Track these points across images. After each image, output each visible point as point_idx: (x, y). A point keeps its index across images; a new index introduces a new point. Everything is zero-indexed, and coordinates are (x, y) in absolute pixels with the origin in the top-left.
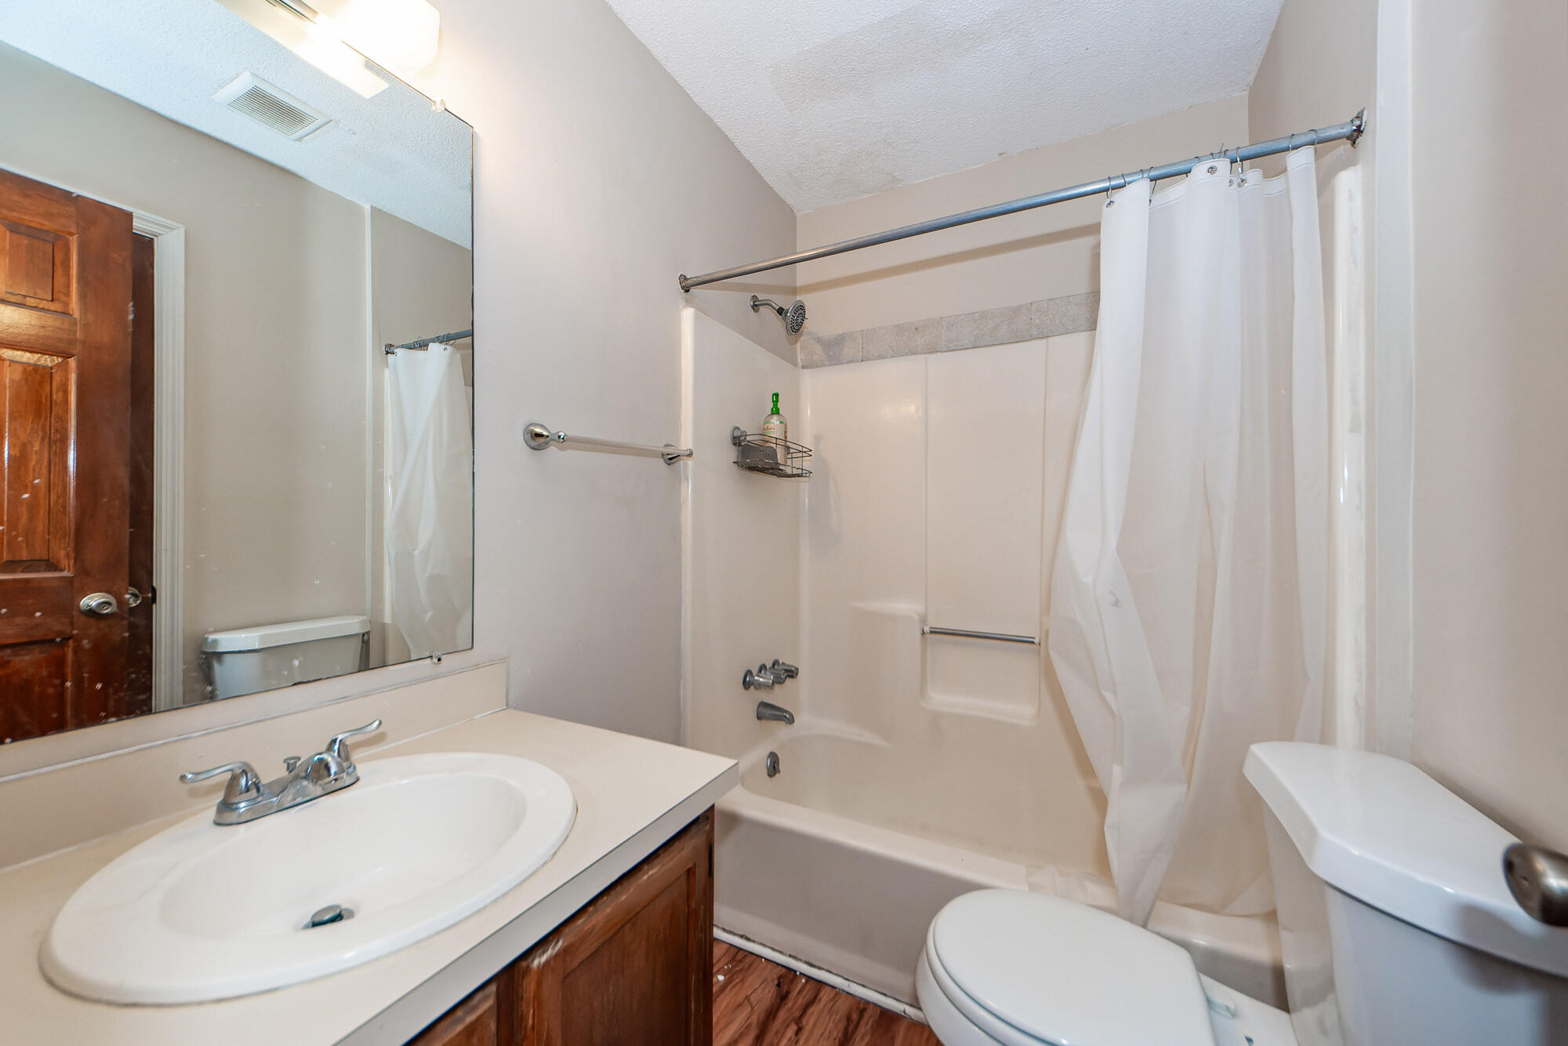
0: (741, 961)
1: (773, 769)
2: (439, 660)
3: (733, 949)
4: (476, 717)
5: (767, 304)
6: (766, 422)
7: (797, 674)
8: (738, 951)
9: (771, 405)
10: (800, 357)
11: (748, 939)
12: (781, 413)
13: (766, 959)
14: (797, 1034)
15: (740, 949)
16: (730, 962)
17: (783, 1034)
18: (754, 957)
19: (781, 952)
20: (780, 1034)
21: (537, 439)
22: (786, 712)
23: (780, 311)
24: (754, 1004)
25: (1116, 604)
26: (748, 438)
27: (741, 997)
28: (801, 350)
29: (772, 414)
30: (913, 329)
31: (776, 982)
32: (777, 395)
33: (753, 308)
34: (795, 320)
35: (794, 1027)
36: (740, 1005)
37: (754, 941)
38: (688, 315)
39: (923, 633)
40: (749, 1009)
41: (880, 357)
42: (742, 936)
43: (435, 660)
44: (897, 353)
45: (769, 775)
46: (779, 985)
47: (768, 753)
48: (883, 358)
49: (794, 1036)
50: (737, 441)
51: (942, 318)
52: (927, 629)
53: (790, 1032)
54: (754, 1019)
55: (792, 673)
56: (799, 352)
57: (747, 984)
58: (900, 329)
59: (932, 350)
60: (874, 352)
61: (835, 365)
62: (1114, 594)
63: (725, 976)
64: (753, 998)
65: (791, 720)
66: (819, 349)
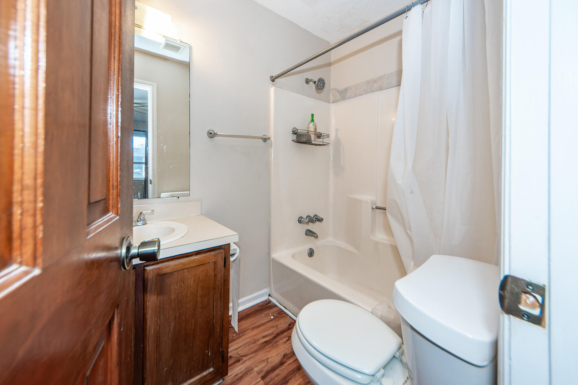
0: (281, 314)
1: (311, 253)
2: (179, 198)
3: (280, 310)
4: (191, 216)
5: (311, 80)
6: (309, 125)
7: (322, 220)
8: (282, 312)
9: (311, 118)
10: (332, 99)
11: (286, 308)
12: (314, 121)
13: (290, 316)
14: (287, 341)
15: (283, 311)
16: (278, 314)
17: (282, 339)
18: (286, 314)
19: (294, 315)
20: (281, 339)
21: (212, 135)
22: (315, 233)
23: (315, 82)
24: (278, 328)
25: (412, 192)
26: (299, 131)
27: (276, 324)
28: (332, 96)
29: (311, 122)
30: (373, 81)
31: (289, 324)
32: (313, 115)
33: (306, 83)
34: (320, 85)
35: (287, 338)
36: (274, 327)
37: (287, 310)
38: (272, 89)
39: (373, 209)
40: (276, 328)
41: (360, 95)
42: (284, 307)
43: (178, 198)
44: (366, 92)
45: (309, 256)
46: (289, 325)
47: (309, 248)
48: (362, 95)
49: (285, 341)
50: (295, 132)
51: (385, 75)
52: (374, 207)
53: (285, 340)
54: (276, 332)
55: (320, 220)
56: (331, 96)
57: (280, 321)
58: (368, 82)
59: (381, 89)
60: (358, 93)
61: (344, 100)
62: (411, 188)
63: (274, 317)
64: (279, 326)
65: (317, 237)
66: (338, 95)
